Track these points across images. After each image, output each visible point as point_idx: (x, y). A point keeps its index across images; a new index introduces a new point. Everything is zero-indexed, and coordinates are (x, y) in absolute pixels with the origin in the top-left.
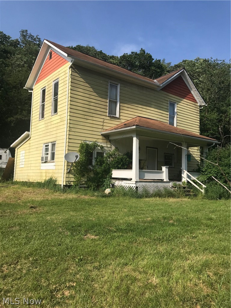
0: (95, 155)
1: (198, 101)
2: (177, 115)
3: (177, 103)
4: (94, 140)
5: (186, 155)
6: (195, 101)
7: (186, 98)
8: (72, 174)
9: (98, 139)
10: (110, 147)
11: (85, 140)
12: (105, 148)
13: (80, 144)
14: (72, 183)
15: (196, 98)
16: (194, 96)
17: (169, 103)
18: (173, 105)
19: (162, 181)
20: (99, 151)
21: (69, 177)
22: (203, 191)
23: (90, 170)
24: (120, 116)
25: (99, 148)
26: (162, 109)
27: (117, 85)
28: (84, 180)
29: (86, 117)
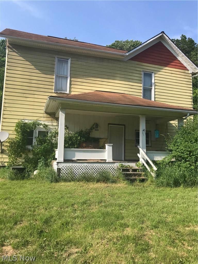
0: (36, 134)
1: (188, 67)
2: (155, 86)
3: (156, 72)
4: (36, 118)
5: (144, 130)
6: (185, 68)
7: (169, 66)
8: (6, 154)
9: (41, 117)
10: (56, 126)
11: (23, 119)
12: (50, 126)
13: (16, 124)
14: (6, 164)
15: (185, 65)
16: (182, 63)
17: (142, 73)
18: (148, 75)
19: (104, 162)
20: (42, 130)
21: (2, 158)
22: (153, 175)
23: (29, 151)
24: (70, 91)
25: (42, 127)
26: (131, 80)
27: (68, 60)
28: (20, 161)
29: (25, 95)
